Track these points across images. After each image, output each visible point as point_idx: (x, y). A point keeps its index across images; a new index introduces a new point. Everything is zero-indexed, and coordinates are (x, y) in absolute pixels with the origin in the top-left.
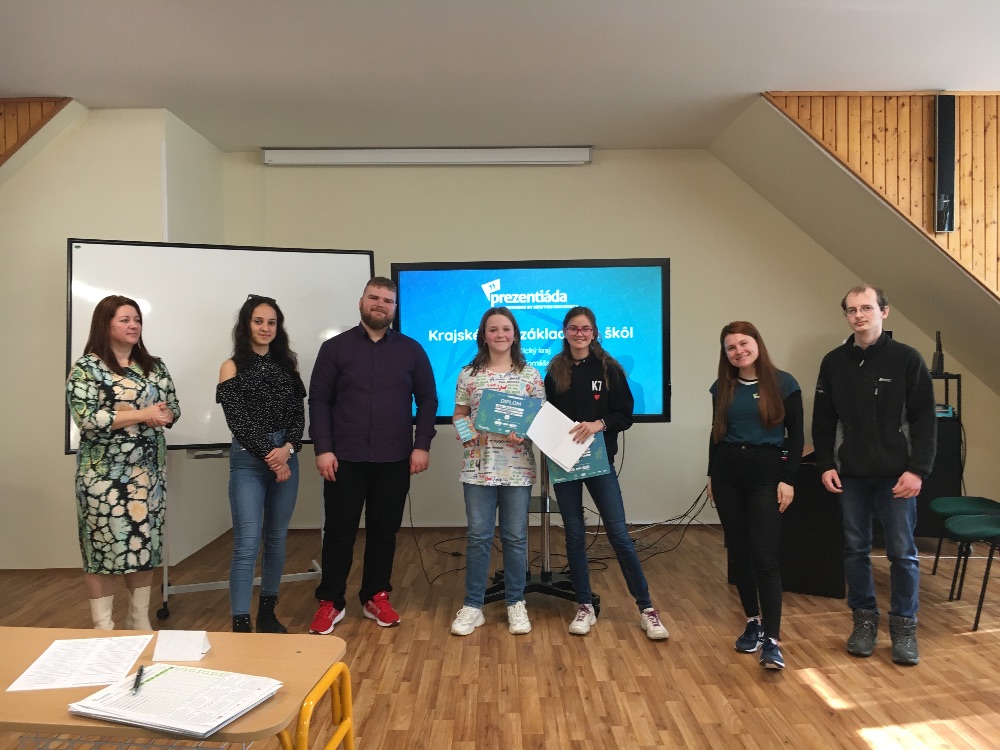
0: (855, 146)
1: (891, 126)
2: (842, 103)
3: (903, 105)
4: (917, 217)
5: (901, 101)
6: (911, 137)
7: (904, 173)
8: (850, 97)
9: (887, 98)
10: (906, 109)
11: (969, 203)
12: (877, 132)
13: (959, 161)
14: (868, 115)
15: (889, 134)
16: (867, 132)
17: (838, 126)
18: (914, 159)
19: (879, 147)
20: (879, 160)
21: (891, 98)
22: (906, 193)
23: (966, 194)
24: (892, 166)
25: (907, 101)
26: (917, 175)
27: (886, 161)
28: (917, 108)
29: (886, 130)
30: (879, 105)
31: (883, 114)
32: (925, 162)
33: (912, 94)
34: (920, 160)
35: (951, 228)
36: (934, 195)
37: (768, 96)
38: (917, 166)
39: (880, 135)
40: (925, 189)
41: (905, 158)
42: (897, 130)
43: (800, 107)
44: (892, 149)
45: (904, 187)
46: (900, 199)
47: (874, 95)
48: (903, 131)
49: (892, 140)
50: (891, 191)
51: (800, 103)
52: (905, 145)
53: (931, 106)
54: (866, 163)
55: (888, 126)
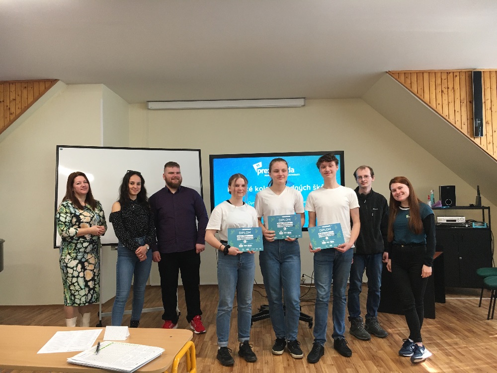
0: (433, 96)
1: (451, 86)
2: (426, 76)
3: (456, 76)
4: (465, 130)
5: (455, 74)
6: (461, 91)
7: (458, 108)
8: (429, 73)
9: (448, 73)
10: (458, 77)
11: (490, 123)
12: (443, 89)
13: (485, 102)
14: (439, 81)
15: (449, 90)
16: (439, 90)
17: (425, 87)
18: (462, 101)
19: (445, 97)
20: (445, 103)
21: (450, 73)
22: (459, 118)
23: (489, 118)
24: (451, 105)
25: (458, 74)
26: (464, 109)
27: (449, 103)
28: (463, 77)
29: (448, 88)
30: (444, 77)
31: (446, 80)
32: (468, 103)
33: (460, 70)
34: (465, 102)
35: (482, 135)
36: (473, 119)
37: (390, 73)
38: (464, 105)
39: (445, 91)
40: (468, 117)
41: (458, 102)
42: (453, 88)
43: (406, 78)
44: (451, 99)
45: (458, 115)
46: (456, 121)
47: (442, 72)
48: (456, 89)
49: (451, 93)
50: (452, 117)
51: (405, 76)
52: (457, 95)
53: (470, 76)
54: (439, 104)
55: (449, 86)
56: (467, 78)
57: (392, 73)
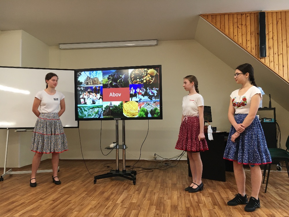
0: (231, 30)
1: (244, 23)
2: (226, 17)
3: (248, 16)
4: (254, 52)
5: (247, 15)
6: (251, 27)
7: (249, 38)
8: (229, 14)
9: (242, 14)
10: (249, 18)
11: (272, 48)
13: (268, 34)
14: (236, 20)
15: (243, 26)
16: (235, 26)
18: (252, 33)
19: (240, 30)
20: (240, 34)
21: (243, 14)
22: (250, 45)
23: (271, 45)
24: (244, 36)
25: (249, 15)
26: (253, 39)
27: (242, 35)
28: (253, 17)
29: (242, 25)
30: (239, 17)
31: (241, 20)
32: (256, 34)
33: (251, 12)
35: (266, 56)
36: (259, 45)
37: (201, 15)
38: (253, 36)
39: (240, 26)
40: (256, 44)
41: (249, 34)
42: (246, 24)
43: (212, 18)
44: (244, 31)
45: (249, 43)
46: (248, 47)
47: (237, 14)
48: (248, 25)
49: (244, 28)
50: (244, 44)
51: (212, 17)
52: (249, 29)
53: (257, 16)
54: (235, 36)
55: (242, 24)
56: (256, 17)
57: (203, 16)
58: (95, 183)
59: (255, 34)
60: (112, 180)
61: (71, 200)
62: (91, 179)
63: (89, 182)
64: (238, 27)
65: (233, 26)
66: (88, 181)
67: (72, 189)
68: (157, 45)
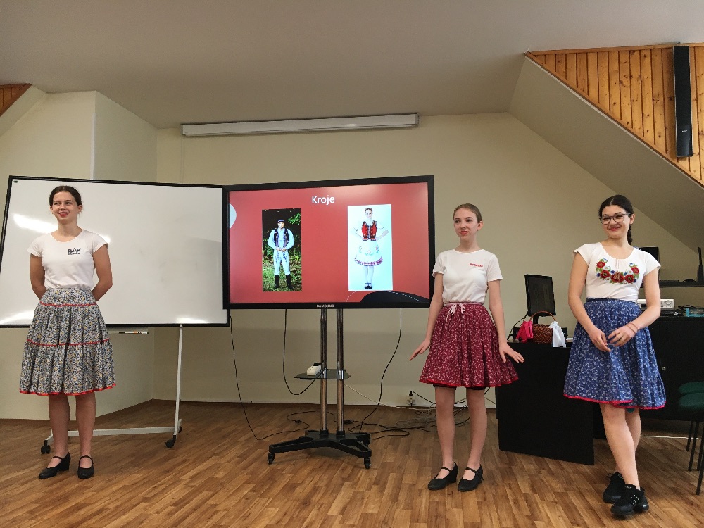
0: (605, 90)
1: (635, 73)
3: (645, 56)
4: (661, 145)
5: (643, 54)
6: (654, 81)
7: (648, 110)
8: (598, 52)
9: (631, 51)
10: (648, 60)
12: (623, 79)
13: (697, 99)
14: (615, 66)
15: (633, 80)
16: (615, 79)
18: (656, 98)
19: (626, 91)
20: (626, 101)
21: (634, 51)
22: (651, 126)
24: (637, 105)
25: (648, 53)
26: (659, 112)
27: (632, 101)
28: (658, 59)
29: (631, 77)
30: (624, 57)
31: (628, 64)
32: (667, 101)
33: (652, 47)
34: (661, 99)
35: (691, 153)
36: (674, 127)
37: (530, 55)
38: (659, 104)
39: (626, 81)
40: (667, 124)
41: (648, 99)
42: (640, 76)
43: (557, 62)
44: (636, 92)
45: (649, 121)
46: (645, 131)
47: (620, 51)
48: (645, 77)
49: (636, 85)
50: (637, 125)
51: (557, 59)
52: (648, 88)
53: (669, 56)
54: (615, 104)
55: (633, 74)
56: (665, 59)
57: (534, 55)
58: (270, 463)
59: (664, 100)
60: (312, 456)
61: (216, 505)
62: (259, 451)
63: (256, 460)
64: (620, 82)
65: (609, 79)
66: (254, 455)
67: (217, 476)
68: (416, 125)
